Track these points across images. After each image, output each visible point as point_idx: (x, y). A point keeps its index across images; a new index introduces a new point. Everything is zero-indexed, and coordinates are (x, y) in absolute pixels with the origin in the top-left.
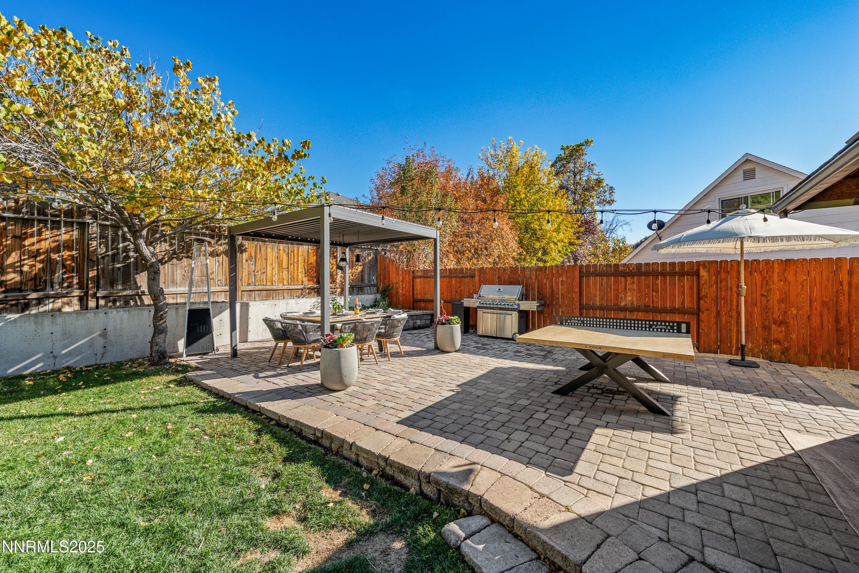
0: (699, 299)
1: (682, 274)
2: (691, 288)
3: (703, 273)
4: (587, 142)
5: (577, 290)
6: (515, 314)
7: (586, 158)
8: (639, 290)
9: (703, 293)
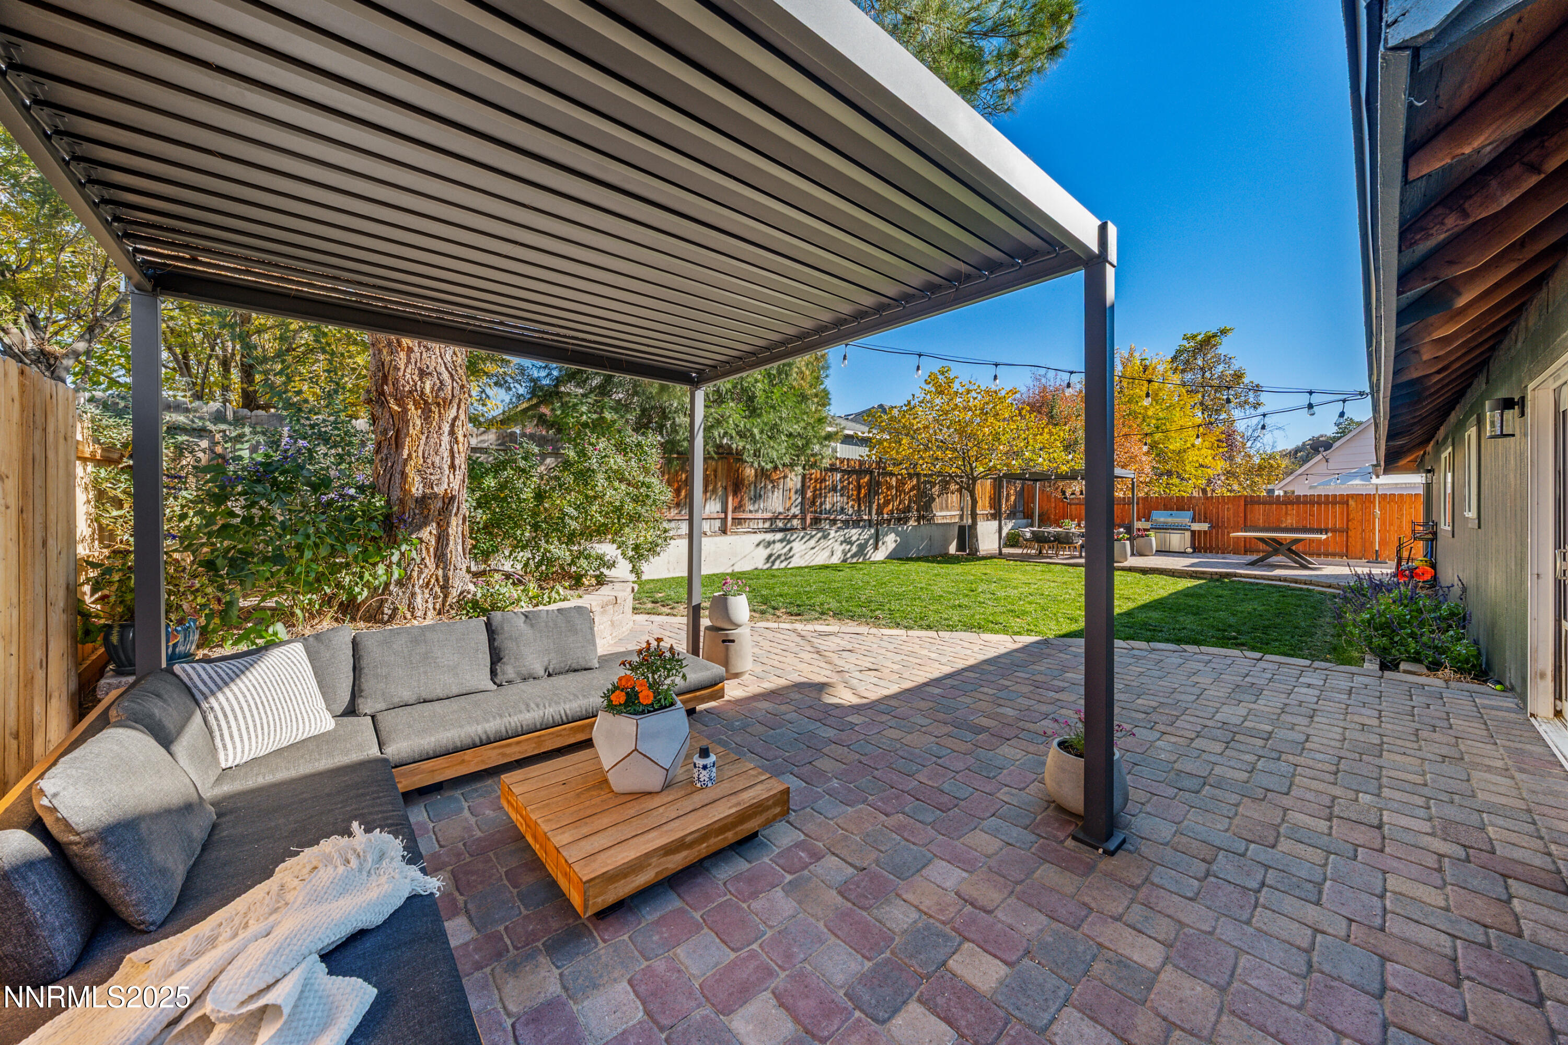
0: (1348, 521)
1: (1334, 503)
2: (1342, 513)
3: (1351, 502)
4: (1224, 332)
5: (1242, 515)
6: (1188, 534)
7: (1222, 350)
8: (1298, 515)
9: (1351, 517)
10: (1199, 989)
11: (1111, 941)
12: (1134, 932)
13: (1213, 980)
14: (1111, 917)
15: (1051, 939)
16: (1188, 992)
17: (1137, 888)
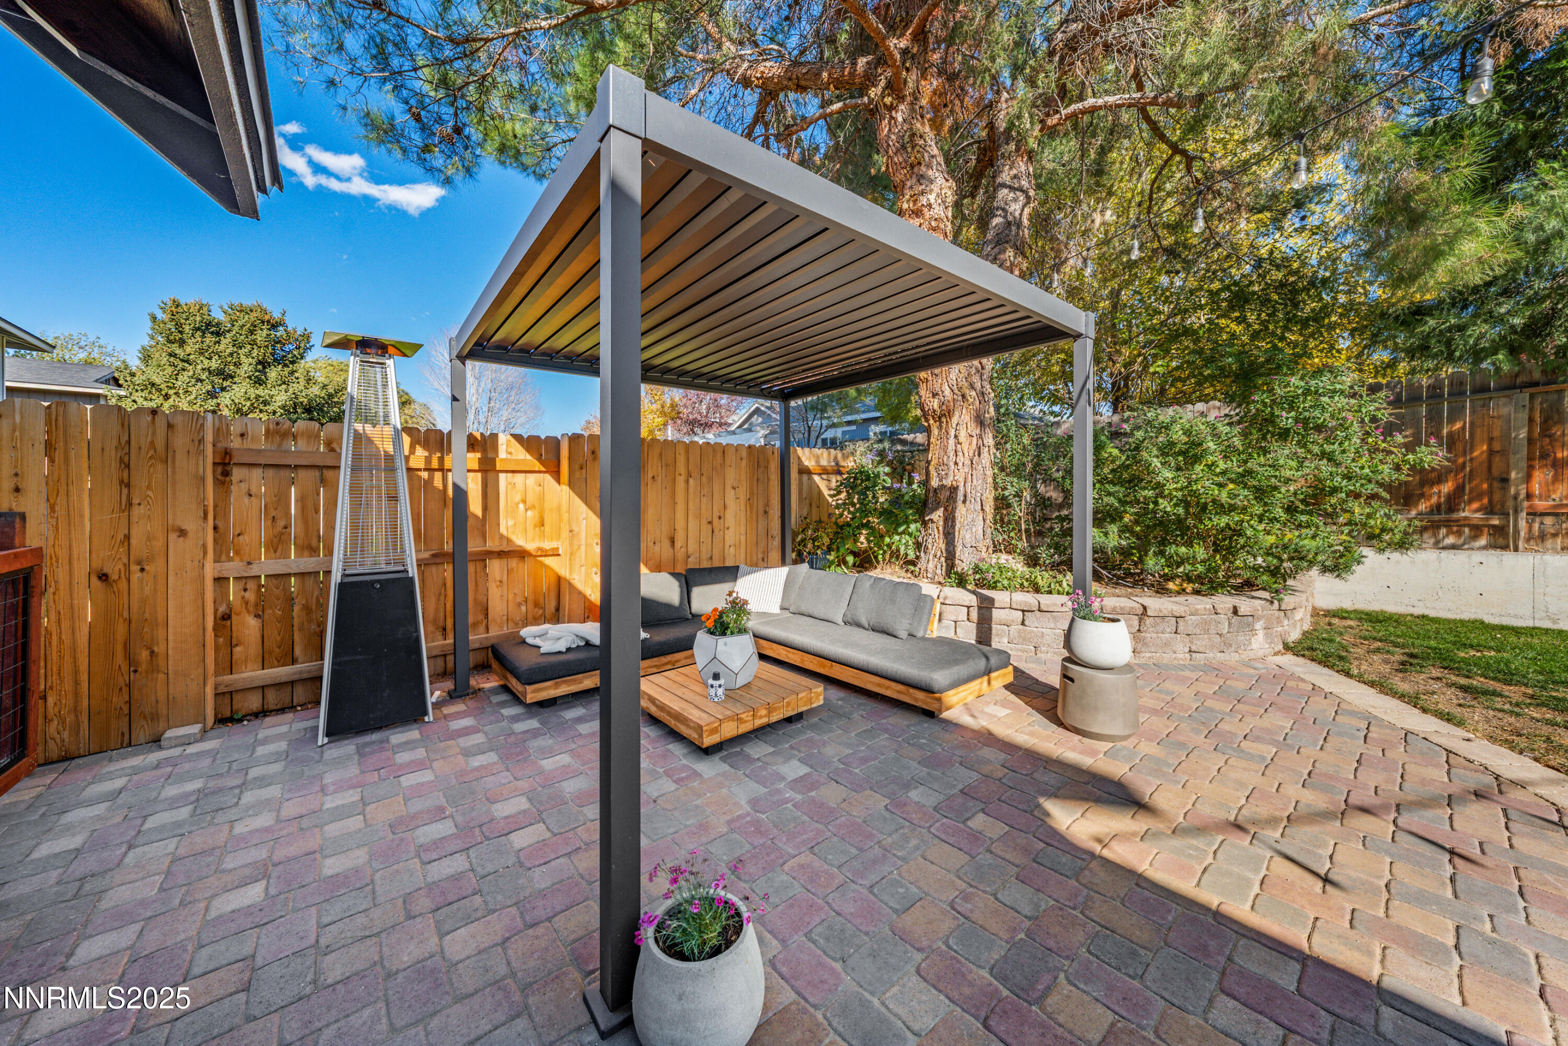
10: (406, 959)
11: (489, 923)
12: (482, 946)
13: (400, 976)
14: (509, 938)
15: (520, 882)
16: (411, 948)
17: (526, 988)
